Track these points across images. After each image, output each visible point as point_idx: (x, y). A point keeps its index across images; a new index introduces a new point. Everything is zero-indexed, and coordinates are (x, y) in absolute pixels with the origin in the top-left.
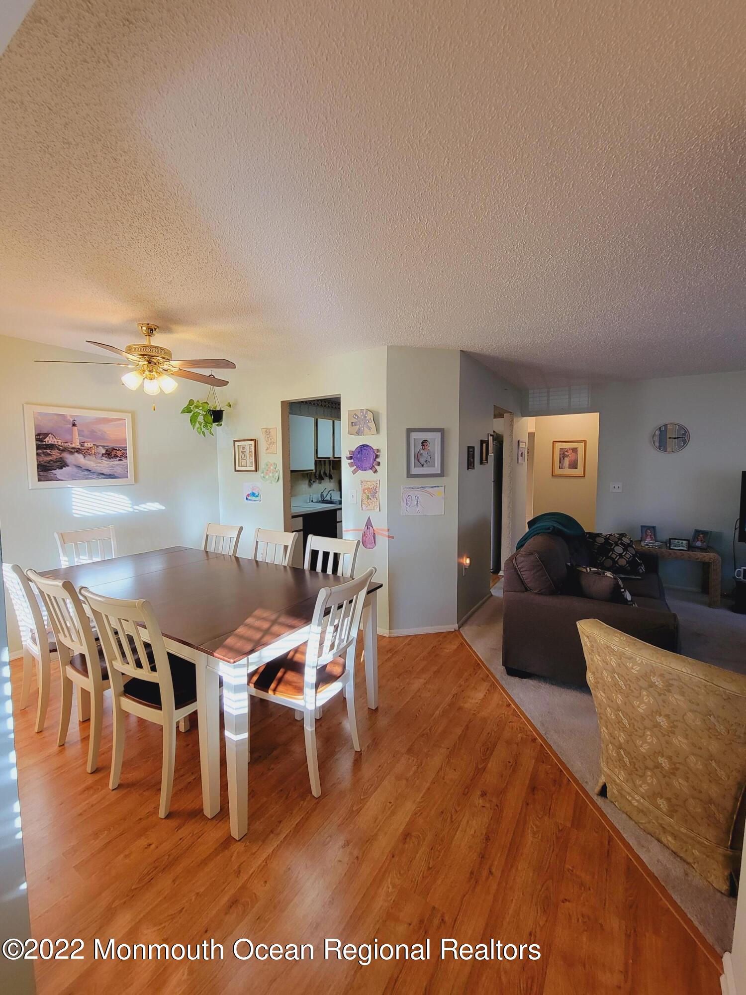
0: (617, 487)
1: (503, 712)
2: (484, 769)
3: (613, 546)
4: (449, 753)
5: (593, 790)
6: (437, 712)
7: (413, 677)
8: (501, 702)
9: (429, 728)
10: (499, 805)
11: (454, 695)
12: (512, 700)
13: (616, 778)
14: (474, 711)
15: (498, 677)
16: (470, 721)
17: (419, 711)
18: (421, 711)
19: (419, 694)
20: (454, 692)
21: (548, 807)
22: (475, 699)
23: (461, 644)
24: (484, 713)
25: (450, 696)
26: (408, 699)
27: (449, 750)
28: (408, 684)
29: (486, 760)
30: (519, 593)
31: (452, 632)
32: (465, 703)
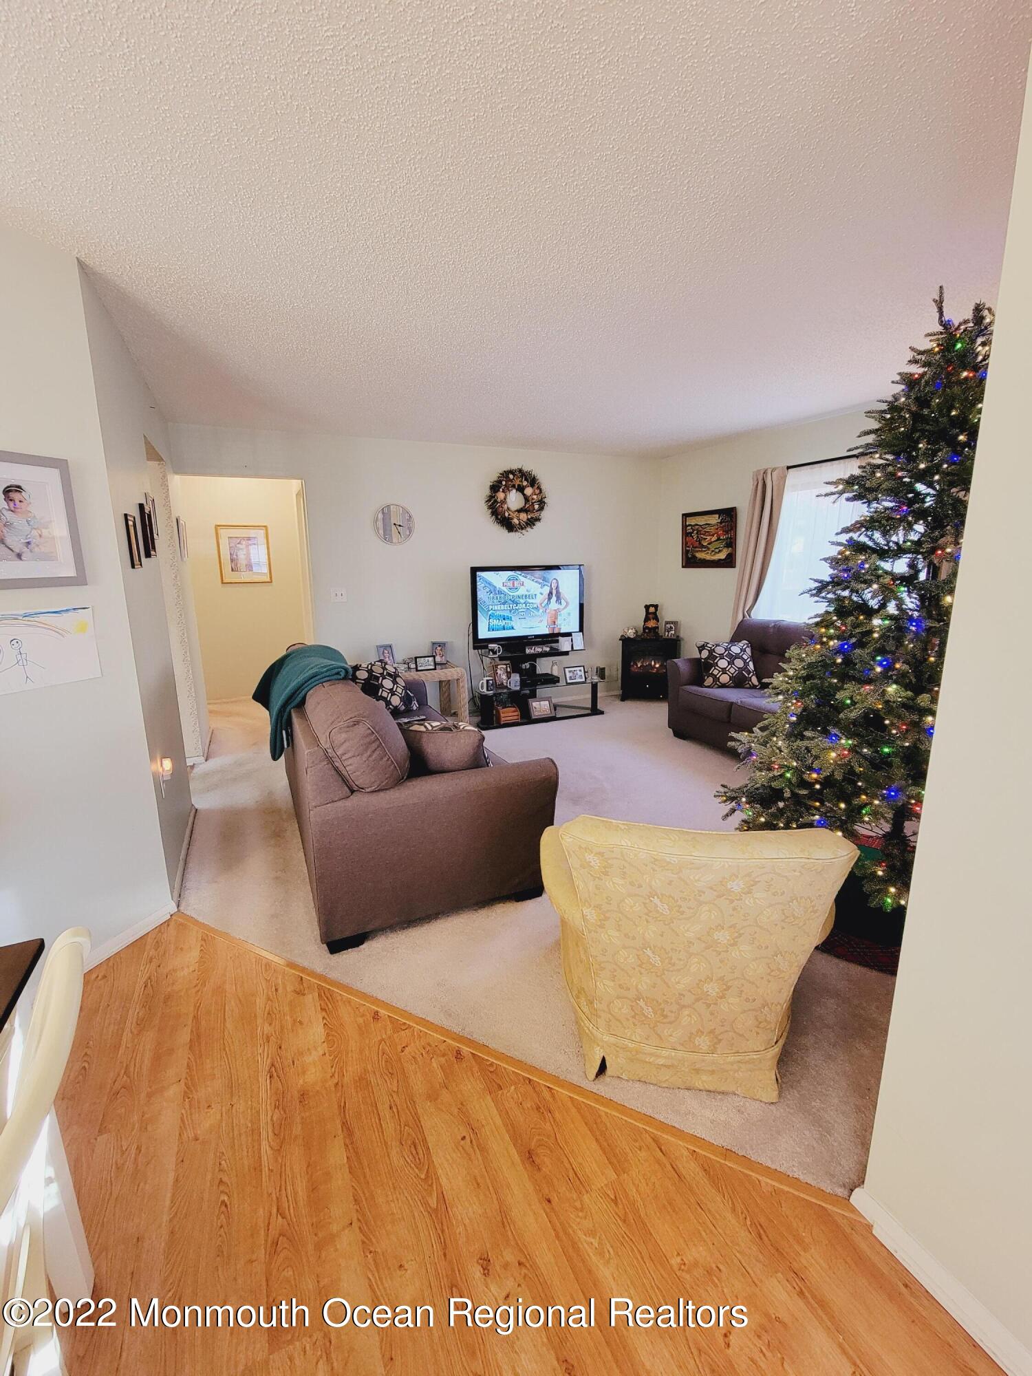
0: (339, 594)
1: (379, 1038)
2: (442, 1198)
3: (380, 680)
4: (360, 1237)
5: (583, 1075)
6: (265, 1146)
7: (143, 1095)
8: (360, 1020)
9: (274, 1210)
10: (523, 1260)
11: (269, 1071)
12: (376, 1001)
13: (627, 1042)
14: (333, 1076)
15: (319, 969)
16: (343, 1109)
17: (221, 1181)
18: (225, 1179)
19: (191, 1135)
20: (264, 1065)
21: (571, 1174)
22: (315, 1048)
23: (203, 940)
24: (352, 1070)
25: (263, 1080)
26: (171, 1176)
27: (356, 1225)
28: (143, 1128)
29: (430, 1178)
30: (340, 804)
31: (167, 922)
32: (304, 1073)
